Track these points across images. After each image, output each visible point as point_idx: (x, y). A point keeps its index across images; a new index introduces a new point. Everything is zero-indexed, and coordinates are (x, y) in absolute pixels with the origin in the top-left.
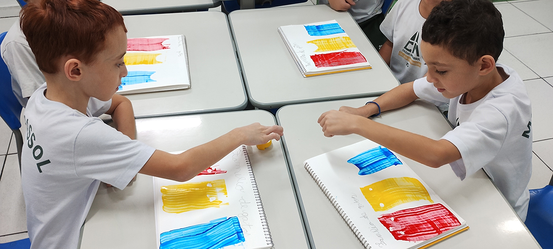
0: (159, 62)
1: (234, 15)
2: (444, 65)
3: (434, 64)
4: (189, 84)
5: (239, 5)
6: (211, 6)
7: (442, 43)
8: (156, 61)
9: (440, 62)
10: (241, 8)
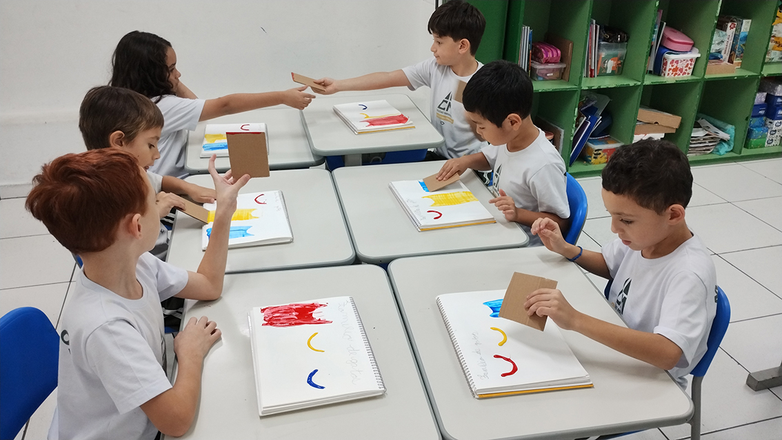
0: (255, 217)
1: (337, 171)
2: (631, 215)
3: (619, 214)
4: (291, 236)
5: (344, 162)
6: (313, 165)
7: (626, 193)
8: (251, 216)
9: (625, 212)
10: (346, 164)
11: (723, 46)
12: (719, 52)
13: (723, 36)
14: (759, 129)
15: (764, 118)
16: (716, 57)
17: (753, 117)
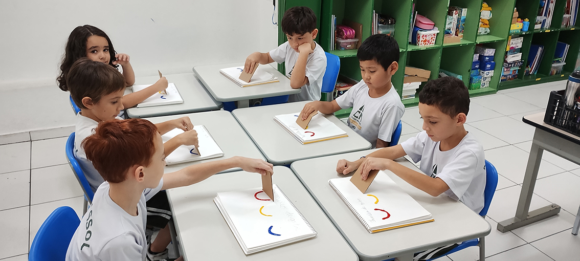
2: (436, 118)
3: (429, 117)
5: (238, 106)
9: (433, 116)
11: (451, 26)
12: (450, 29)
13: (451, 19)
14: (477, 77)
15: (479, 70)
16: (447, 33)
17: (472, 70)
